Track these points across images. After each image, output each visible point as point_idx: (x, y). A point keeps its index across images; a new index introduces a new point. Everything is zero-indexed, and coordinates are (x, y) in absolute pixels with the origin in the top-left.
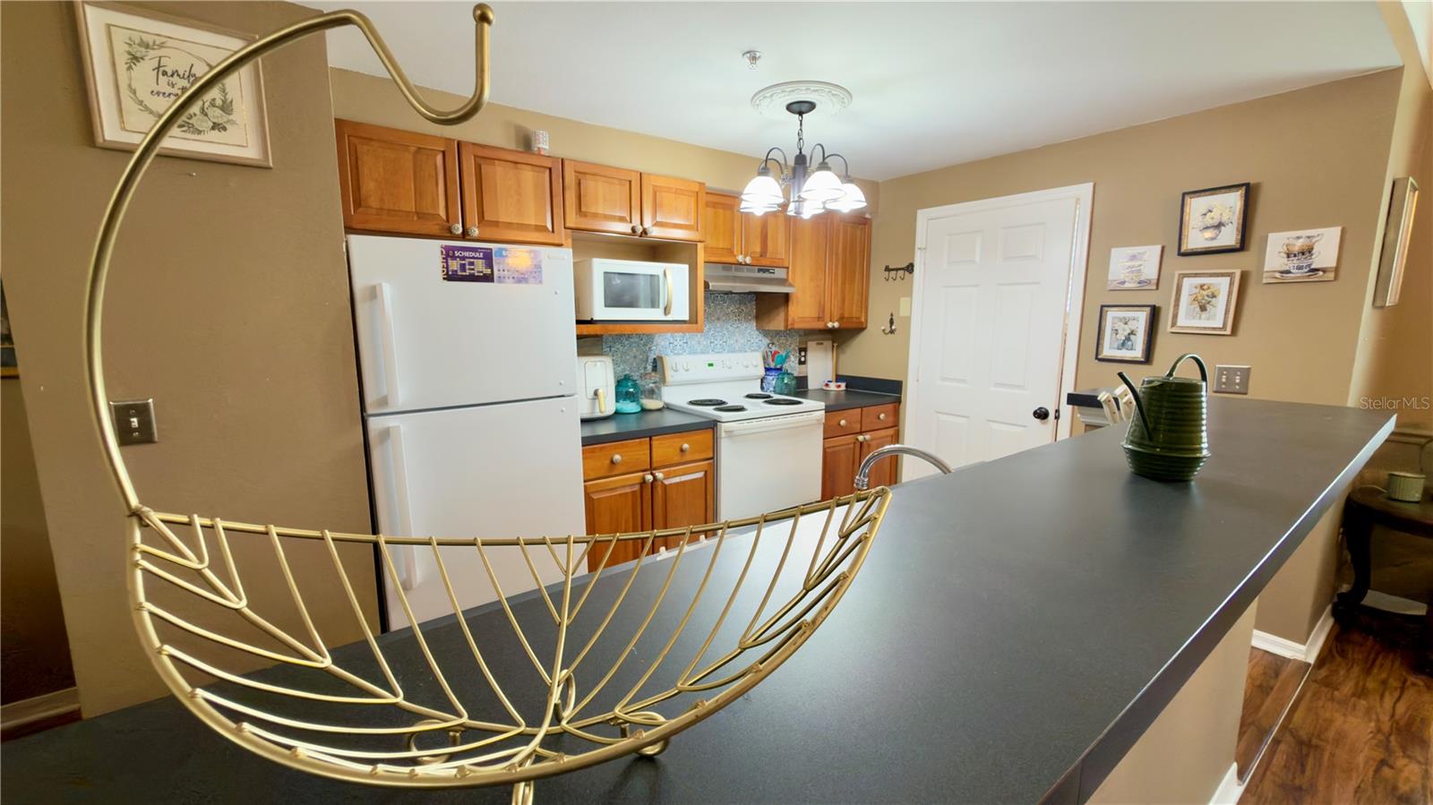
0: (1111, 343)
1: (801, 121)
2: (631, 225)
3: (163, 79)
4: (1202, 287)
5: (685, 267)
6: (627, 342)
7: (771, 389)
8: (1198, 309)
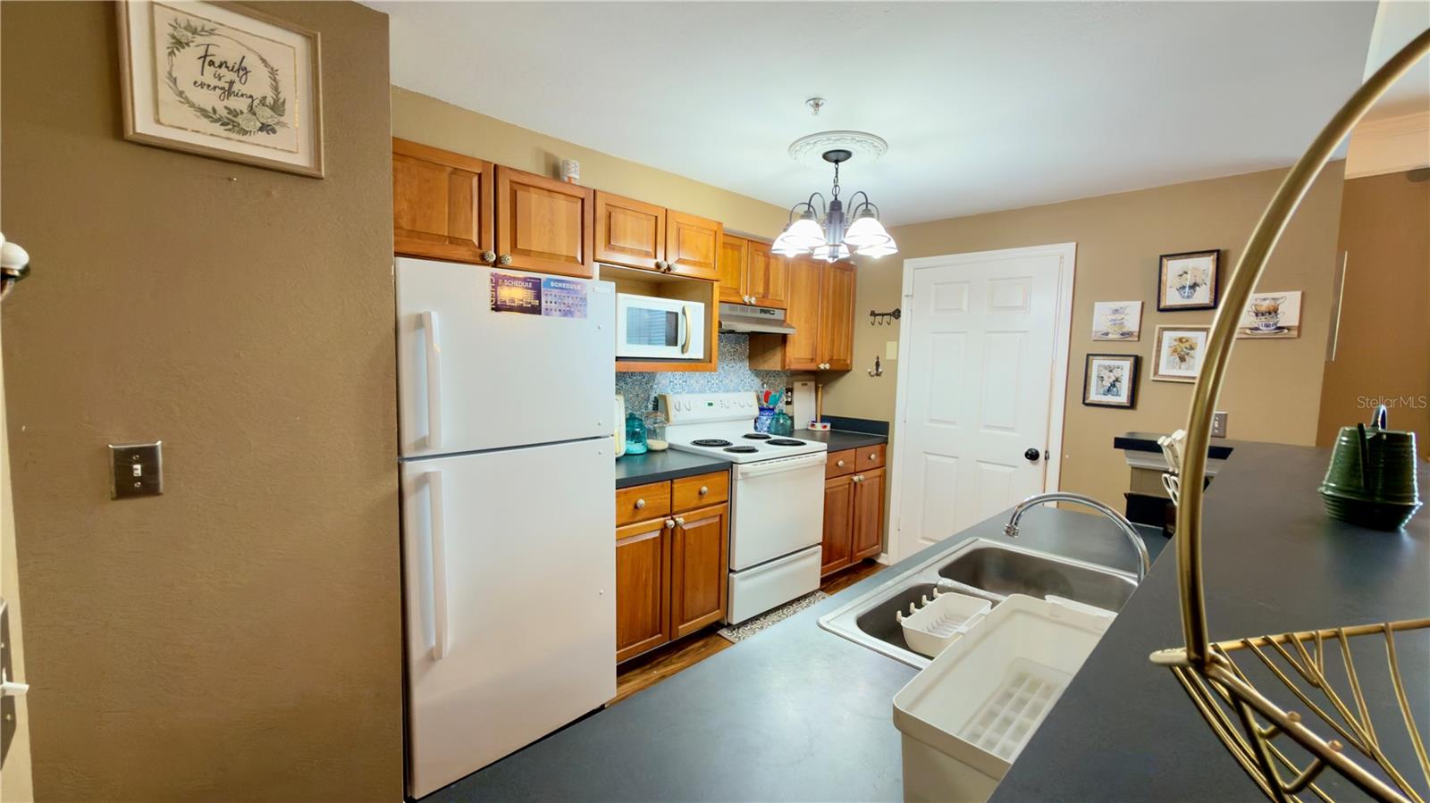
0: (1097, 390)
1: (837, 169)
2: (655, 261)
3: (209, 70)
4: (1180, 340)
5: (702, 305)
6: (630, 380)
7: (765, 429)
8: (1178, 359)
